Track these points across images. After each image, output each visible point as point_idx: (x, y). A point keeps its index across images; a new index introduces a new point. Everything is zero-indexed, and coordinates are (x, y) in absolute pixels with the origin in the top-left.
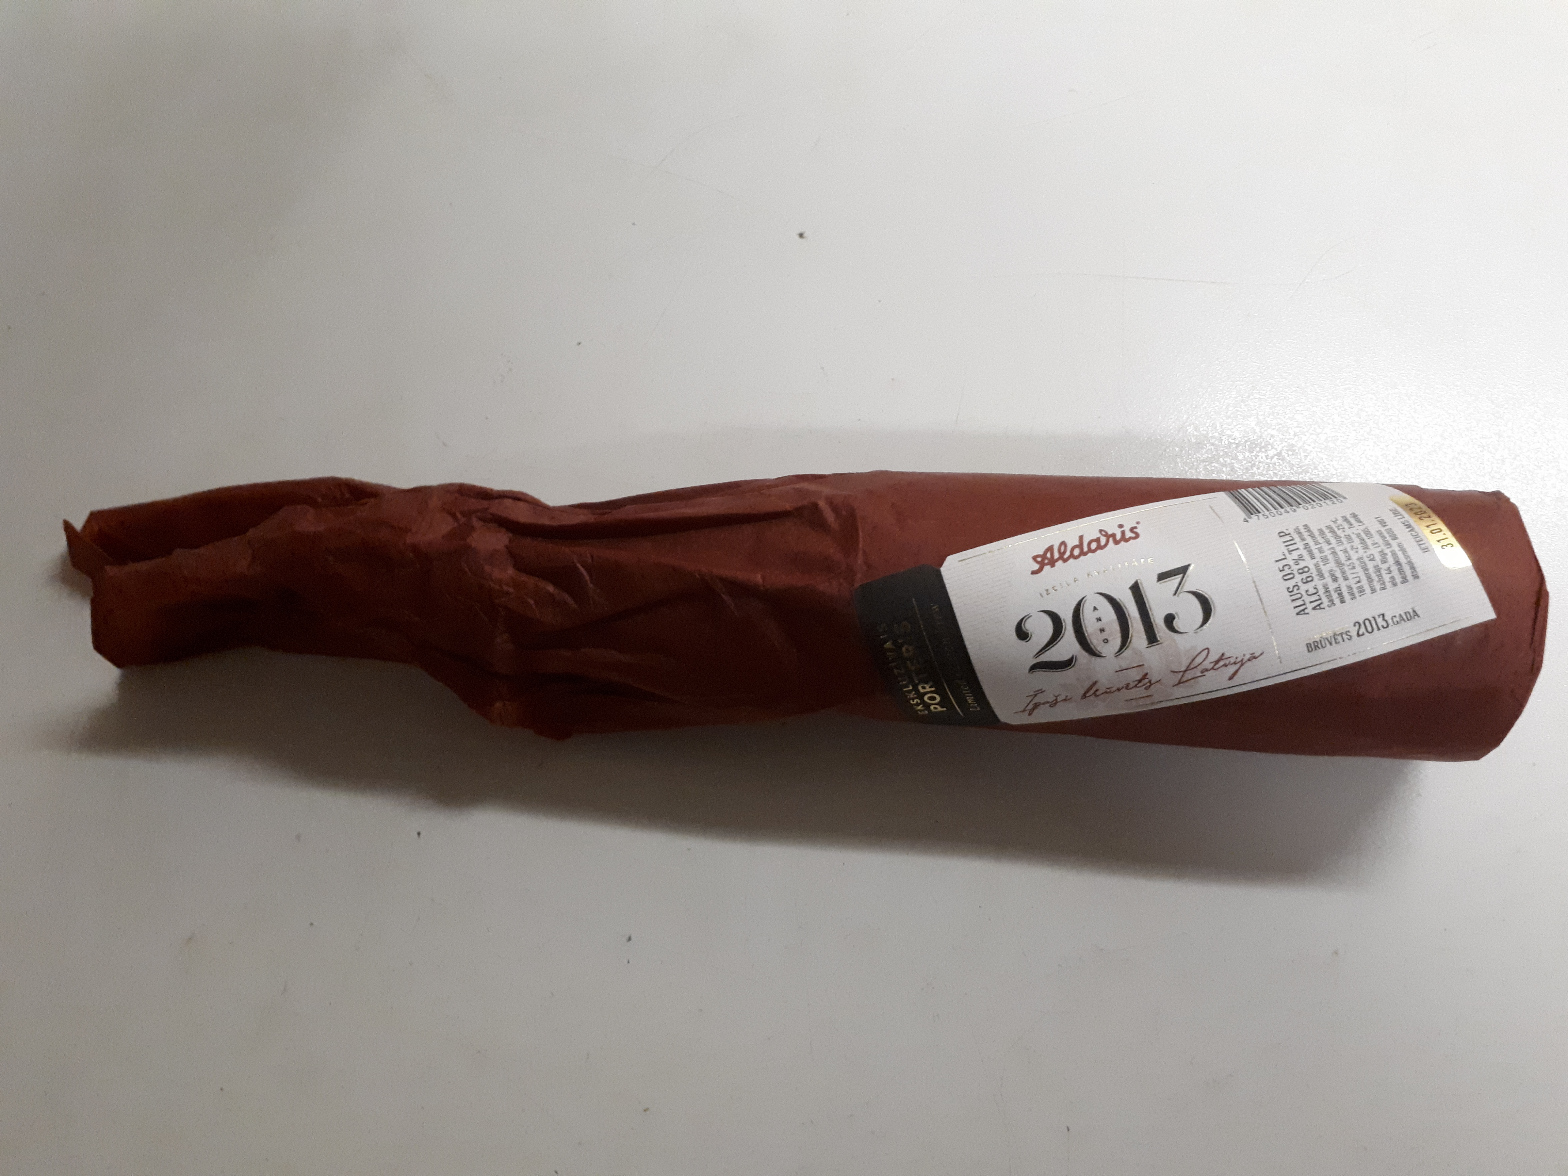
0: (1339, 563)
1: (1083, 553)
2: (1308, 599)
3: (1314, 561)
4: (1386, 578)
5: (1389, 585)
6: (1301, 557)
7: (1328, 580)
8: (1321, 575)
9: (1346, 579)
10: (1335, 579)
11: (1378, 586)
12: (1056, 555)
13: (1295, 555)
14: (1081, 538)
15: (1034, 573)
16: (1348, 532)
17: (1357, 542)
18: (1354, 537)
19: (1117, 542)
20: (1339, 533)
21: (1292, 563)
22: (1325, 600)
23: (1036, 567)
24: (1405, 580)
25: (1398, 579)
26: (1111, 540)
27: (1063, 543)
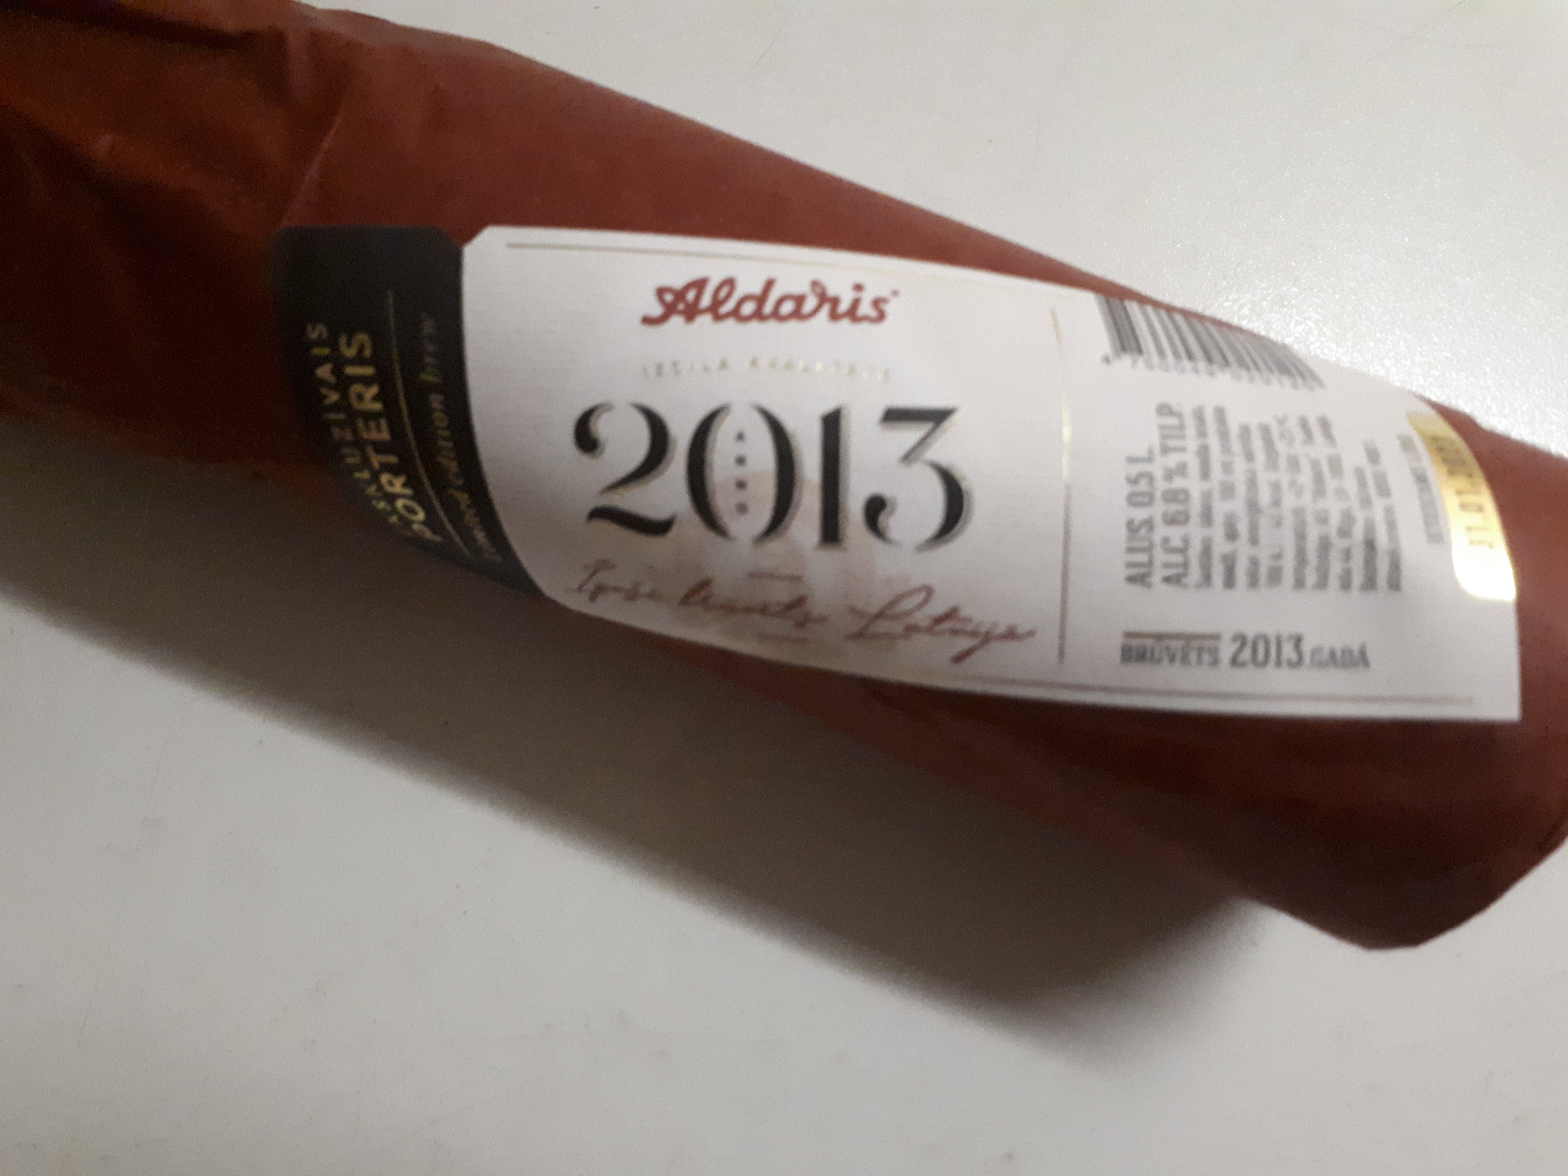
0: (1253, 507)
1: (758, 315)
2: (1160, 557)
3: (1205, 486)
4: (1336, 567)
5: (1334, 582)
6: (1182, 469)
7: (1218, 533)
8: (1207, 517)
9: (1254, 540)
10: (1232, 535)
11: (1311, 578)
12: (706, 301)
13: (1172, 460)
14: (769, 285)
15: (647, 321)
16: (1299, 449)
17: (1306, 477)
18: (1305, 465)
19: (834, 316)
20: (1281, 446)
21: (1158, 473)
22: (1195, 573)
23: (657, 310)
24: (1370, 583)
25: (1358, 579)
26: (826, 308)
27: (730, 283)
